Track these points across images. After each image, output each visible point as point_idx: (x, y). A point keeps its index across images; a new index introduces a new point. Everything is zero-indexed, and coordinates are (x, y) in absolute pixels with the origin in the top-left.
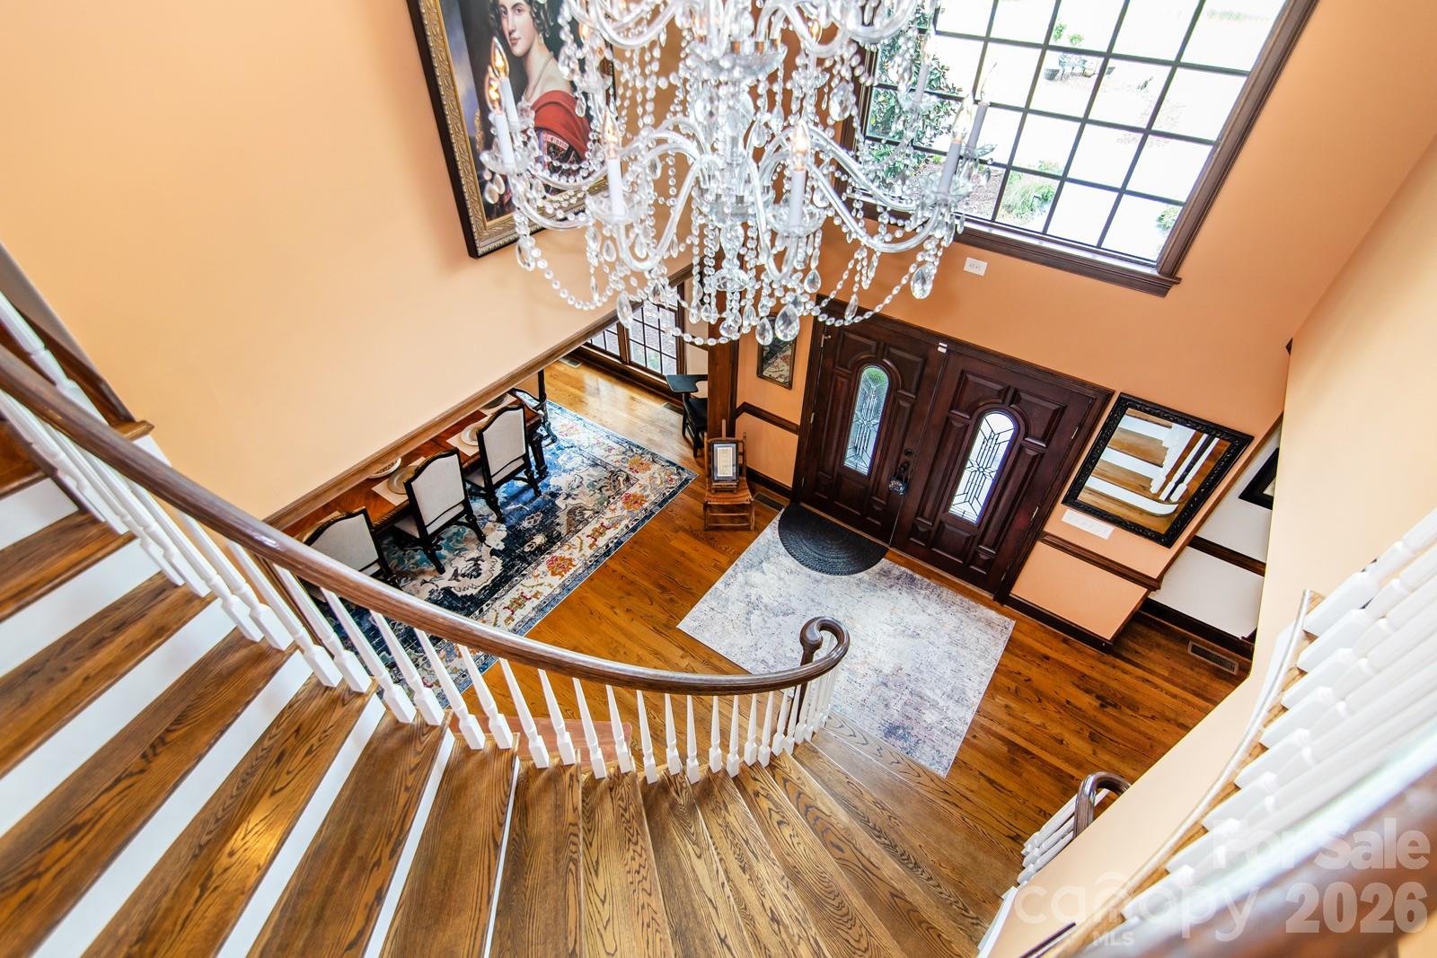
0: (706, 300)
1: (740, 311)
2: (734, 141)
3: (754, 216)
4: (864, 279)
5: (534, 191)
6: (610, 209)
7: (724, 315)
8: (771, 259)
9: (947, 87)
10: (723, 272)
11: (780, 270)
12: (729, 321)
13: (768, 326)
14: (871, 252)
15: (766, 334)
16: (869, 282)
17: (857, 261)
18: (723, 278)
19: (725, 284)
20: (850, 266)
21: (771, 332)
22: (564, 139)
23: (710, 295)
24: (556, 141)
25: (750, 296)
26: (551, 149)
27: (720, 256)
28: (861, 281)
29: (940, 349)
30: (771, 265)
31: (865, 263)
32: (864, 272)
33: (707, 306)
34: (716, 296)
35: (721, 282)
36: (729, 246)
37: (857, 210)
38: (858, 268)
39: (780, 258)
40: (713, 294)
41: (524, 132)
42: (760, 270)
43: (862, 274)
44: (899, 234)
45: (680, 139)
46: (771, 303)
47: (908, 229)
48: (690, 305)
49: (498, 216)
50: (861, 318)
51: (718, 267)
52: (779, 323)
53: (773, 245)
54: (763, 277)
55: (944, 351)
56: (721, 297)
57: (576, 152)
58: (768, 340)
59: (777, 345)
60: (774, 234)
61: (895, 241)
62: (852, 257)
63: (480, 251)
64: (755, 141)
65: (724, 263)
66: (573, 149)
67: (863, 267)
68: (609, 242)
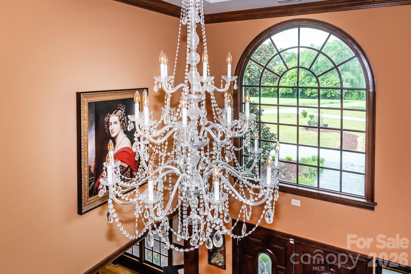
0: (184, 229)
1: (198, 234)
2: (193, 168)
3: (202, 195)
4: (247, 216)
5: (118, 191)
6: (148, 197)
7: (191, 237)
8: (210, 212)
9: (271, 134)
10: (191, 216)
11: (213, 217)
12: (194, 239)
13: (210, 240)
14: (248, 206)
15: (210, 244)
16: (249, 217)
17: (243, 210)
18: (191, 219)
19: (192, 222)
20: (241, 212)
21: (212, 243)
22: (126, 163)
23: (185, 227)
24: (123, 164)
25: (202, 227)
26: (121, 167)
27: (189, 210)
28: (246, 217)
29: (291, 242)
30: (210, 215)
31: (246, 210)
32: (246, 213)
33: (184, 232)
34: (188, 227)
35: (190, 221)
36: (193, 206)
37: (241, 188)
38: (244, 212)
39: (213, 212)
40: (187, 227)
41: (116, 168)
42: (205, 217)
43: (246, 215)
44: (256, 199)
45: (173, 168)
46: (211, 231)
47: (259, 197)
48: (177, 233)
49: (94, 195)
50: (248, 234)
51: (188, 214)
52: (215, 240)
53: (210, 208)
54: (207, 219)
55: (293, 242)
56: (190, 227)
57: (131, 168)
58: (211, 247)
59: (215, 249)
60: (210, 204)
61: (255, 201)
62: (241, 208)
63: (83, 211)
64: (200, 168)
65: (191, 213)
66: (130, 167)
67: (246, 212)
68: (147, 211)
